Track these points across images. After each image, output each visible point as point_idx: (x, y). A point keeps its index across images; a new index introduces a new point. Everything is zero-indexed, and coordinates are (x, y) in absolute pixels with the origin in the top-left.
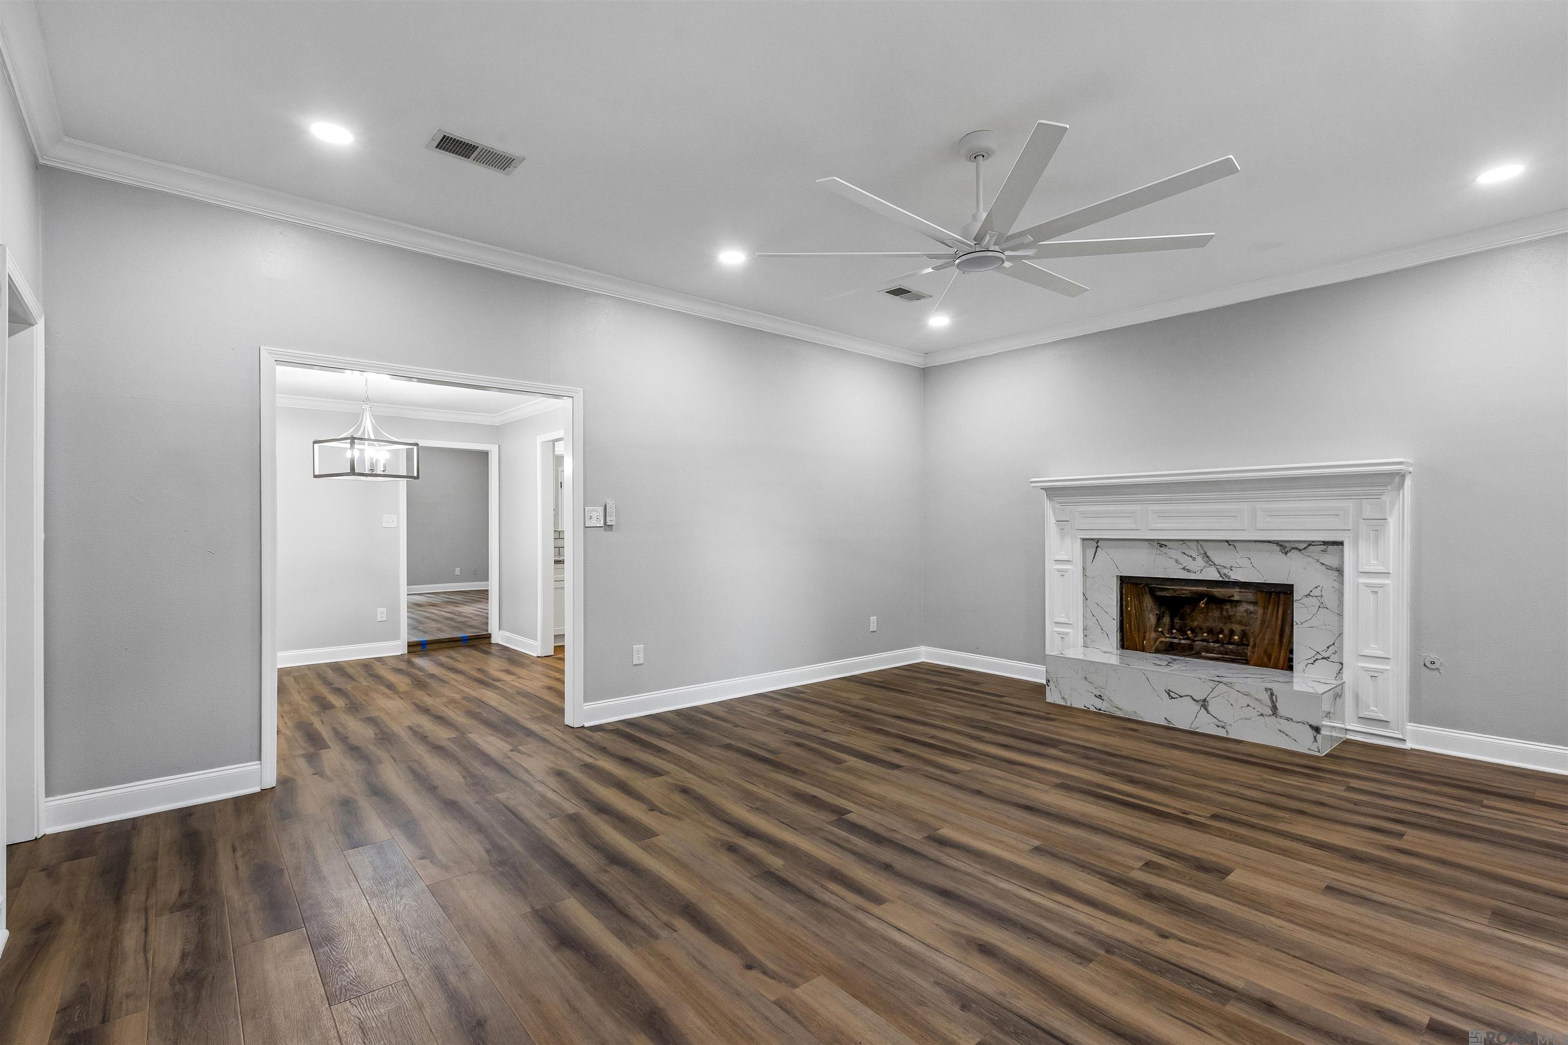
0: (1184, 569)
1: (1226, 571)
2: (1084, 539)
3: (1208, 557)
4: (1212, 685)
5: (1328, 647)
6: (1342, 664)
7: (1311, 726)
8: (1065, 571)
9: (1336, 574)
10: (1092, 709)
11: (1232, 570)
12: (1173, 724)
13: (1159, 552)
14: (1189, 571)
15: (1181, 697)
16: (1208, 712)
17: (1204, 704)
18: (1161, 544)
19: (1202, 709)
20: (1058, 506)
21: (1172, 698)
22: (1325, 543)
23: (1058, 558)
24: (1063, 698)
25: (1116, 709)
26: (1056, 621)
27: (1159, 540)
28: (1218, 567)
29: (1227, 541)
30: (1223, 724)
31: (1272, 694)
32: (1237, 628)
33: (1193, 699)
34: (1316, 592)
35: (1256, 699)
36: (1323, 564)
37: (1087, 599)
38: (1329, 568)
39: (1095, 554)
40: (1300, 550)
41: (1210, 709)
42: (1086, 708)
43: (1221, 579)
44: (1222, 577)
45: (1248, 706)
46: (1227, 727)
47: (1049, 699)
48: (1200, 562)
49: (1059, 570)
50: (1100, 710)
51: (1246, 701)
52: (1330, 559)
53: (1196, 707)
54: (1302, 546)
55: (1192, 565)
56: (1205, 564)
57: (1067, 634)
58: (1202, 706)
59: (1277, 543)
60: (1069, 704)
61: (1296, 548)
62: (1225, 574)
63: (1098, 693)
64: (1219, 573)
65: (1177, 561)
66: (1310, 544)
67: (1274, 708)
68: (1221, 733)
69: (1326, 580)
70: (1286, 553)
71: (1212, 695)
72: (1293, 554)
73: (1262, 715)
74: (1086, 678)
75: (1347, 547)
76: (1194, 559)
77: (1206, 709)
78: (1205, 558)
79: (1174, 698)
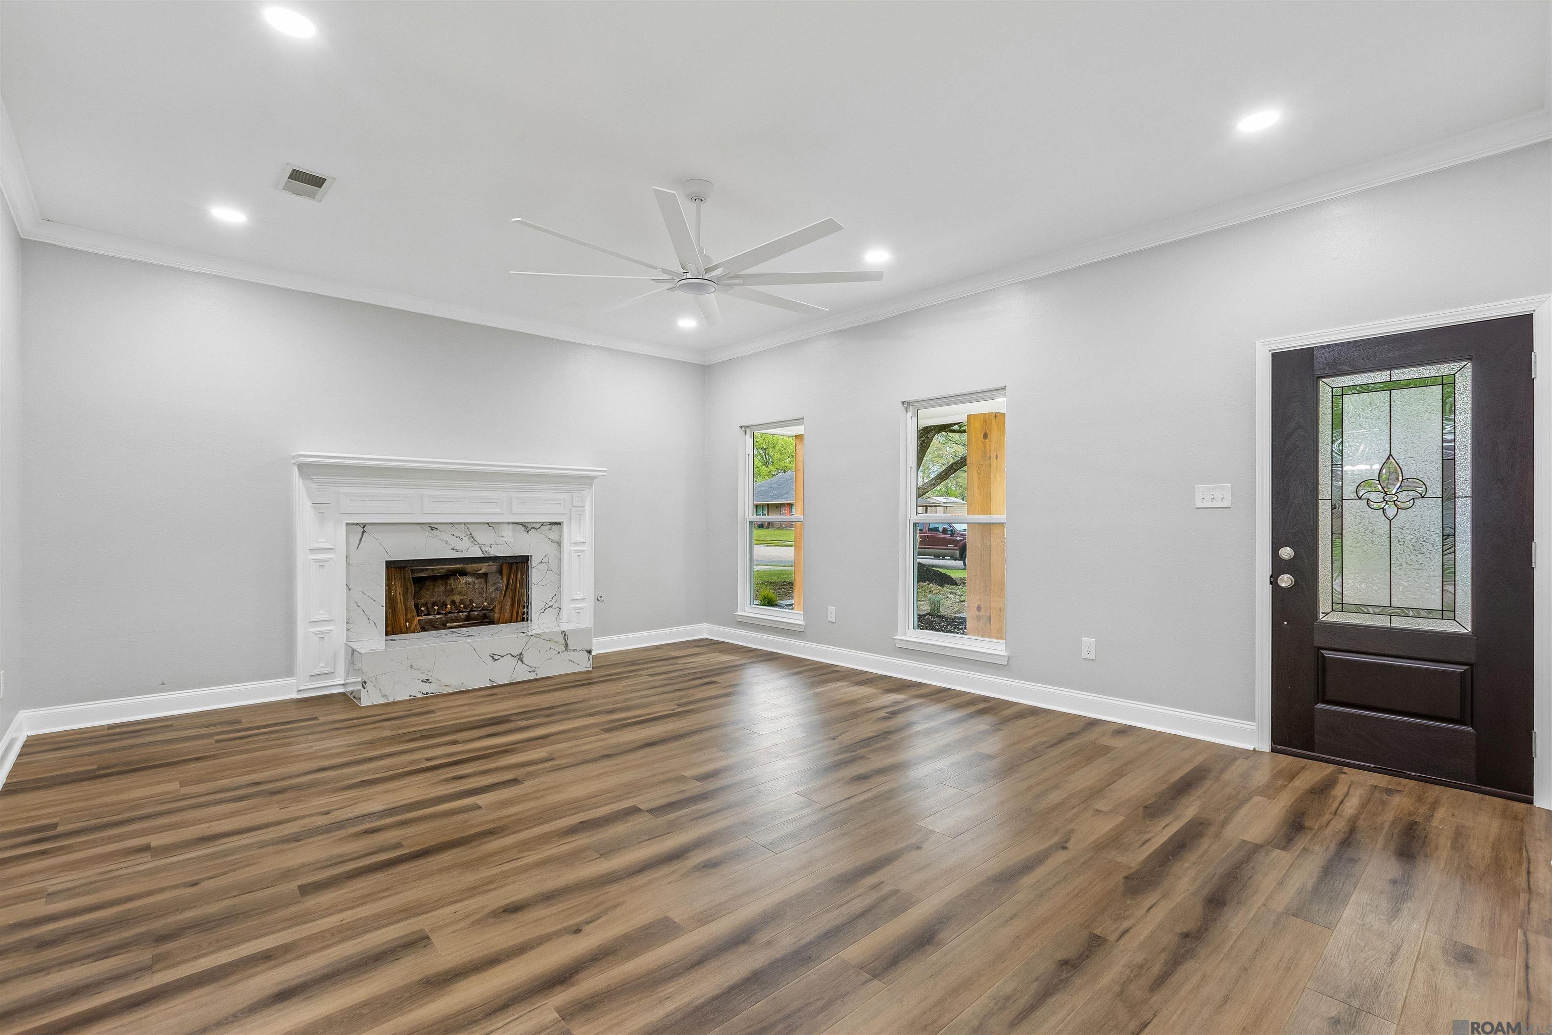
0: (453, 549)
1: (487, 549)
2: (347, 524)
3: (473, 537)
4: (526, 639)
5: (552, 598)
6: (560, 609)
7: (587, 651)
8: (326, 561)
9: (557, 545)
10: (419, 695)
11: (491, 547)
12: (496, 683)
13: (430, 535)
14: (457, 551)
15: (502, 657)
16: (523, 663)
17: (520, 658)
18: (432, 527)
19: (519, 661)
20: (314, 486)
21: (496, 660)
22: (551, 524)
23: (316, 546)
24: (385, 696)
25: (444, 687)
26: (312, 620)
27: (430, 523)
28: (480, 545)
29: (488, 524)
30: (533, 669)
31: (565, 635)
32: (457, 598)
33: (512, 656)
34: (545, 560)
35: (556, 642)
36: (549, 539)
37: (350, 589)
38: (553, 541)
39: (361, 540)
40: (537, 529)
41: (524, 660)
42: (411, 697)
43: (483, 556)
44: (484, 554)
45: (550, 648)
46: (537, 670)
47: (365, 702)
48: (467, 542)
49: (316, 561)
50: (427, 693)
51: (550, 645)
52: (554, 535)
53: (515, 661)
54: (537, 526)
55: (459, 545)
56: (471, 544)
57: (327, 632)
58: (519, 659)
59: (522, 524)
60: (391, 700)
61: (534, 528)
62: (486, 552)
63: (425, 678)
64: (482, 550)
65: (447, 542)
66: (543, 524)
67: (567, 645)
68: (533, 676)
69: (550, 550)
70: (528, 532)
71: (525, 649)
72: (532, 532)
73: (559, 653)
74: (411, 667)
75: (565, 527)
76: (462, 540)
77: (522, 661)
78: (471, 538)
79: (497, 660)
